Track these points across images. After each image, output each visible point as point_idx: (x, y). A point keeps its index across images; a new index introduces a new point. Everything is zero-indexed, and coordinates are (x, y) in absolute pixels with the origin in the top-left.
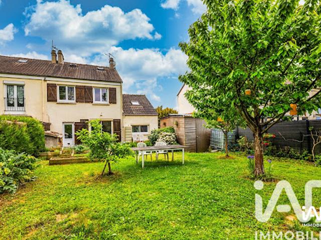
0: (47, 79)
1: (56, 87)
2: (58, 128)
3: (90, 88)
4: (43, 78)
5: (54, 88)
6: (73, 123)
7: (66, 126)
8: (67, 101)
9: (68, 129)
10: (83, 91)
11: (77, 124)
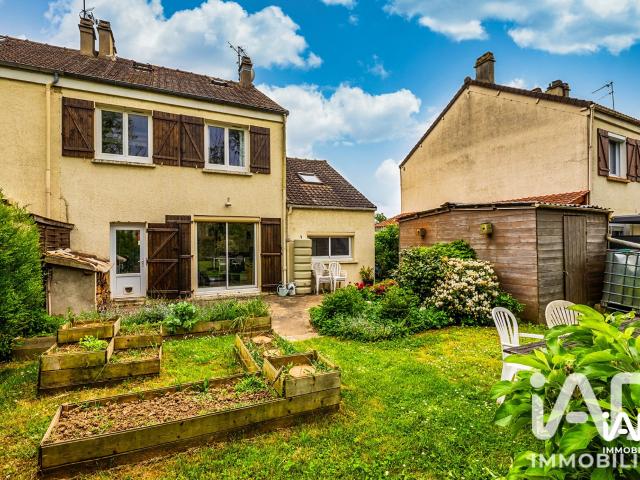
0: (63, 82)
1: (93, 110)
2: (95, 242)
3: (197, 124)
4: (48, 80)
5: (84, 114)
6: (143, 224)
7: (120, 235)
8: (125, 157)
9: (126, 243)
10: (177, 129)
11: (156, 229)
